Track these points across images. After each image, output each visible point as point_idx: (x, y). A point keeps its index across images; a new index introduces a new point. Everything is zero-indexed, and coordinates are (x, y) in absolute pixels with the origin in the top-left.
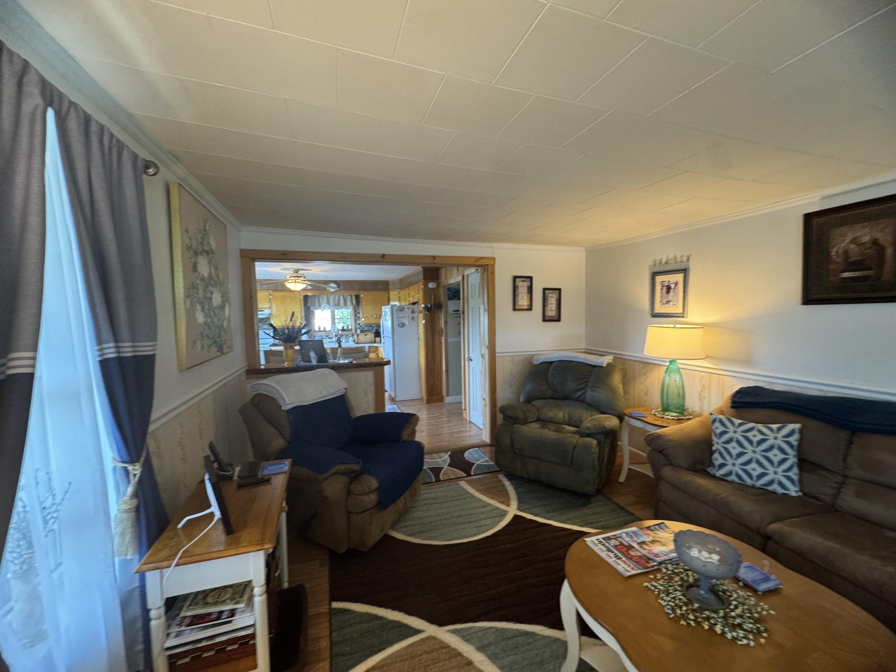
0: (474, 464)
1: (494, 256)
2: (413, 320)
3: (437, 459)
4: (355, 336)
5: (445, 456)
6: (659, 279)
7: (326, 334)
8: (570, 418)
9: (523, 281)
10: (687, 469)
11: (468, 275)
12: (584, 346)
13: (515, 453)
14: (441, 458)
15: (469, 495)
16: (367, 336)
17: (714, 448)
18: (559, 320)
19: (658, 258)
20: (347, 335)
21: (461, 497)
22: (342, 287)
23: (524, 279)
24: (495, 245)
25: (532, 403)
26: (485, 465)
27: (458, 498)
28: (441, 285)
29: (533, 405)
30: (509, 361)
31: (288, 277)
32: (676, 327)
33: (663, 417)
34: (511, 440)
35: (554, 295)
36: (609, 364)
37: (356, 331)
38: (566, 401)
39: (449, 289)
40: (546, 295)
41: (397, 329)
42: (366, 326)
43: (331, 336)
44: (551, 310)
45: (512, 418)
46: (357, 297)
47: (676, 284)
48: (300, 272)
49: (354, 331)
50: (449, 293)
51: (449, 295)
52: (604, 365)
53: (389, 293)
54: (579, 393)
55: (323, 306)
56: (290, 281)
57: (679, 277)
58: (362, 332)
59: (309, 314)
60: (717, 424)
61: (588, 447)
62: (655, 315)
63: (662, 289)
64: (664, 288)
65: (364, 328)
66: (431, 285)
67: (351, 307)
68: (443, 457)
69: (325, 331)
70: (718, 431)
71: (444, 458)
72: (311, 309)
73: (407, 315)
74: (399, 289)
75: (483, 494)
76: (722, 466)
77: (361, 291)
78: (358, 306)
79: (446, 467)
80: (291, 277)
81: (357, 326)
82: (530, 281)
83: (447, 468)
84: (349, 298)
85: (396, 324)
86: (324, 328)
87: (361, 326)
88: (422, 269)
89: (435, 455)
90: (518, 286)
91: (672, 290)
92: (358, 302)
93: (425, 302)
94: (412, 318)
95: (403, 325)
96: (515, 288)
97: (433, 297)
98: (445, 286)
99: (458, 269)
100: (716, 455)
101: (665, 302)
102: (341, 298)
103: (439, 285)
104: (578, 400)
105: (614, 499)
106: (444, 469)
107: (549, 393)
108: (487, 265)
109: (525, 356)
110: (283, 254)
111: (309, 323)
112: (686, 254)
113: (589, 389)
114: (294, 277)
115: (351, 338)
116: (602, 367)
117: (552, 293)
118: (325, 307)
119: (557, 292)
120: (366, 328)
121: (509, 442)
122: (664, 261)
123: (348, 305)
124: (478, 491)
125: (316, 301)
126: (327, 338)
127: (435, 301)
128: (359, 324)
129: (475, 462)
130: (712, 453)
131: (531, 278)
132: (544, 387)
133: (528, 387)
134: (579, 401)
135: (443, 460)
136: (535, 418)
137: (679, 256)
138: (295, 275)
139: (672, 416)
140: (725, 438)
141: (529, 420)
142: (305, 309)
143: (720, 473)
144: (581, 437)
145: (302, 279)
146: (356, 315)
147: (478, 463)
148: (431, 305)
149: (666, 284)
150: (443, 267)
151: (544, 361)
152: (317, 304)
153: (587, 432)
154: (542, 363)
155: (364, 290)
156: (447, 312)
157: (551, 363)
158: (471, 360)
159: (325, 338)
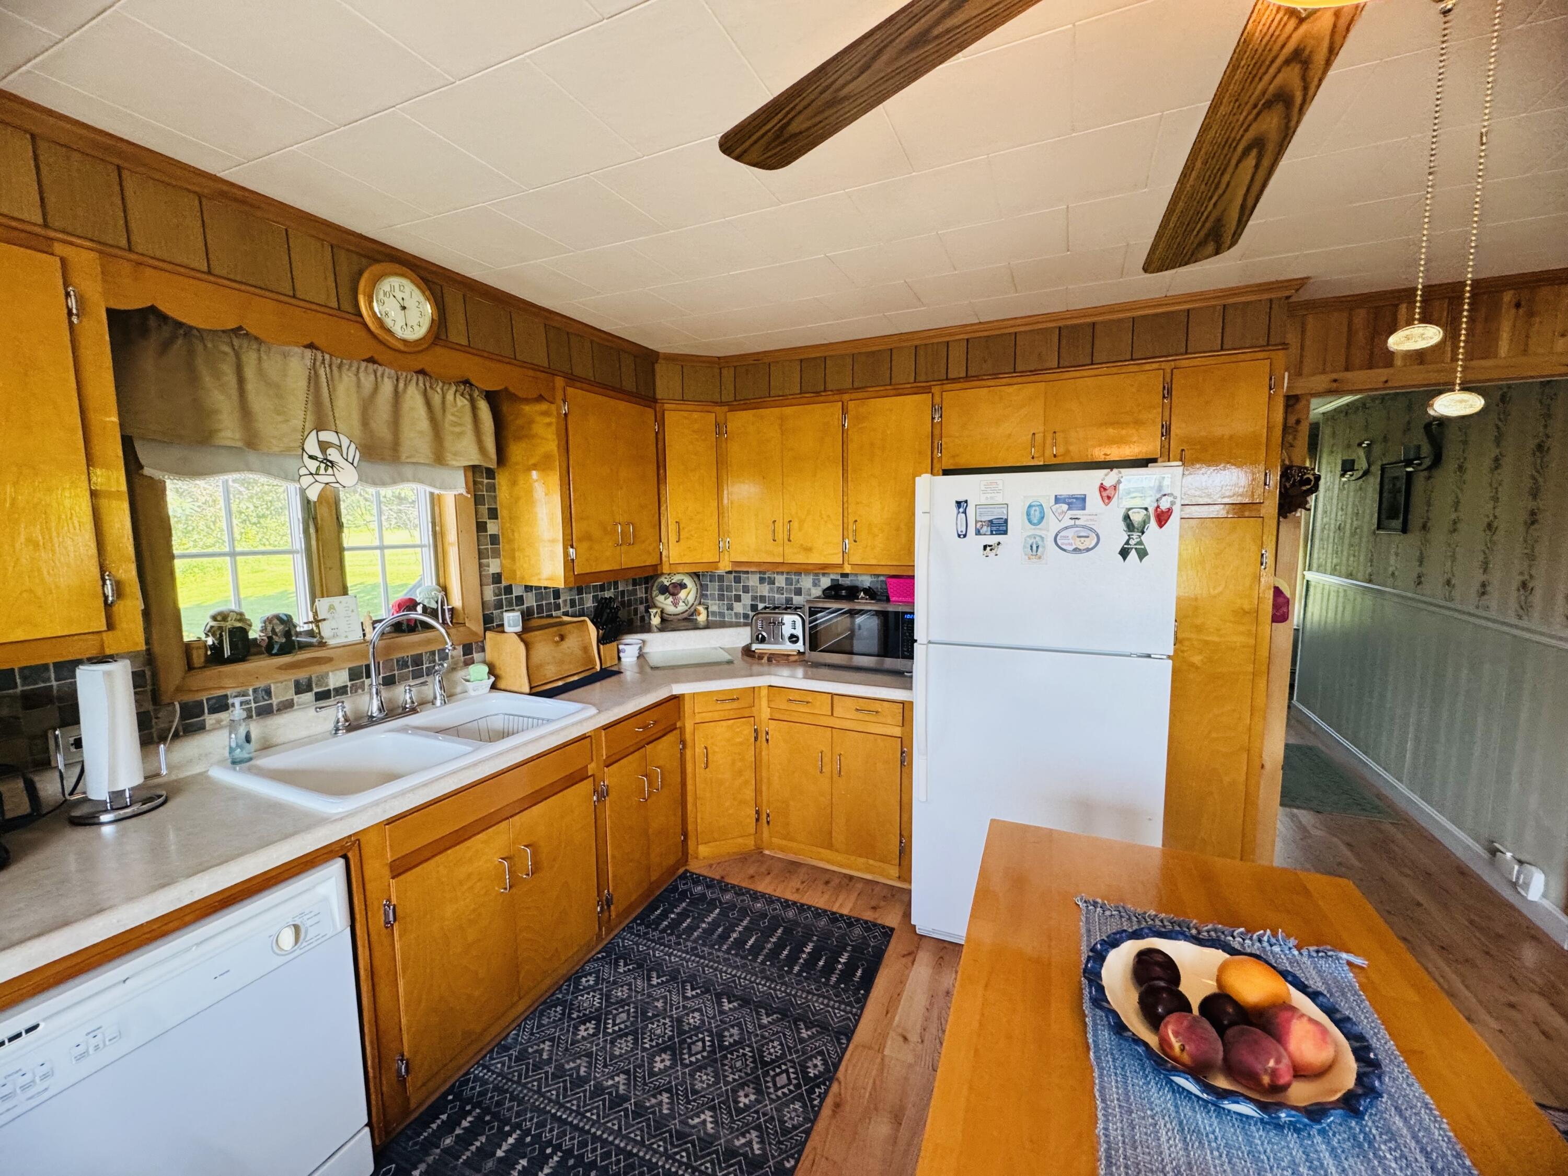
16: (565, 645)
37: (491, 623)
53: (660, 420)
74: (721, 404)
126: (309, 697)
155: (572, 379)
159: (288, 705)
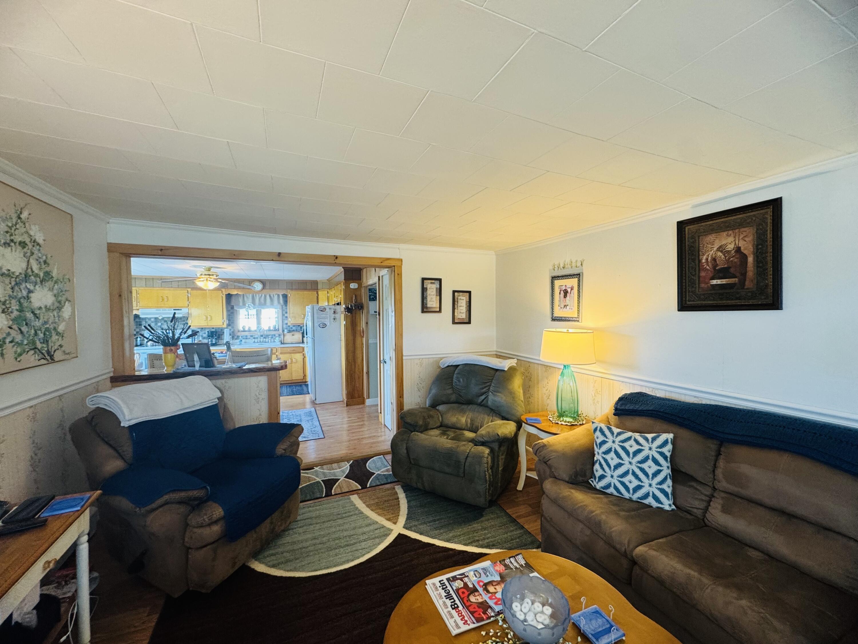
0: (375, 473)
1: (401, 258)
2: (334, 321)
3: (336, 469)
4: (282, 337)
5: (346, 465)
6: (557, 283)
7: (251, 334)
8: (472, 424)
9: (431, 283)
10: (568, 482)
11: (382, 276)
12: (494, 348)
13: (411, 462)
14: (340, 469)
15: (357, 512)
16: (293, 336)
17: (595, 459)
18: (469, 322)
19: (557, 263)
20: (275, 335)
21: (346, 515)
22: (267, 287)
23: (433, 281)
24: (402, 246)
25: (437, 408)
26: (384, 475)
27: (344, 515)
28: (363, 286)
29: (438, 410)
30: (417, 364)
31: (198, 275)
32: (569, 331)
33: (558, 423)
34: (407, 449)
35: (464, 298)
36: (511, 369)
37: (283, 331)
38: (471, 406)
39: (370, 290)
40: (456, 297)
41: (318, 329)
42: (294, 326)
43: (256, 336)
44: (460, 313)
45: (411, 425)
46: (285, 297)
47: (572, 289)
48: (212, 270)
49: (281, 331)
50: (371, 294)
51: (370, 296)
52: (506, 369)
53: (318, 293)
54: (483, 397)
55: (247, 305)
56: (202, 279)
57: (574, 282)
58: (289, 332)
59: (232, 313)
60: (598, 433)
61: (479, 457)
62: (554, 319)
63: (560, 293)
64: (562, 292)
65: (292, 328)
66: (353, 286)
67: (279, 306)
68: (343, 467)
69: (249, 331)
70: (599, 441)
71: (342, 469)
72: (235, 308)
73: (329, 316)
74: (328, 289)
75: (372, 510)
76: (602, 477)
77: (289, 291)
78: (286, 306)
79: (342, 478)
80: (201, 275)
81: (285, 326)
82: (439, 283)
83: (344, 480)
84: (276, 297)
85: (316, 325)
86: (249, 327)
87: (289, 326)
88: (343, 270)
89: (335, 465)
90: (426, 289)
91: (568, 295)
92: (286, 302)
93: (345, 303)
94: (334, 319)
95: (324, 326)
96: (424, 290)
97: (354, 298)
98: (367, 287)
99: (375, 270)
100: (597, 466)
101: (563, 306)
102: (268, 297)
103: (360, 285)
104: (480, 405)
105: (507, 511)
106: (339, 481)
107: (453, 398)
108: (394, 266)
109: (435, 359)
110: (161, 250)
111: (233, 323)
112: (579, 260)
113: (490, 393)
114: (205, 275)
115: (277, 338)
116: (504, 371)
117: (462, 295)
118: (250, 306)
119: (468, 294)
120: (294, 328)
121: (405, 452)
122: (562, 266)
123: (275, 305)
124: (368, 506)
125: (241, 300)
126: (252, 338)
127: (355, 302)
128: (287, 324)
129: (375, 472)
130: (593, 464)
131: (440, 280)
132: (450, 391)
133: (434, 391)
134: (482, 406)
135: (341, 471)
136: (439, 424)
137: (574, 261)
138: (207, 273)
139: (566, 422)
140: (605, 448)
141: (429, 427)
142: (227, 308)
143: (599, 485)
144: (476, 445)
145: (215, 277)
146: (283, 315)
147: (379, 472)
148: (351, 306)
149: (564, 288)
150: (364, 269)
151: (450, 365)
152: (241, 304)
153: (482, 440)
154: (448, 366)
155: (292, 289)
156: (368, 312)
157: (457, 366)
158: (385, 362)
159: (249, 338)
